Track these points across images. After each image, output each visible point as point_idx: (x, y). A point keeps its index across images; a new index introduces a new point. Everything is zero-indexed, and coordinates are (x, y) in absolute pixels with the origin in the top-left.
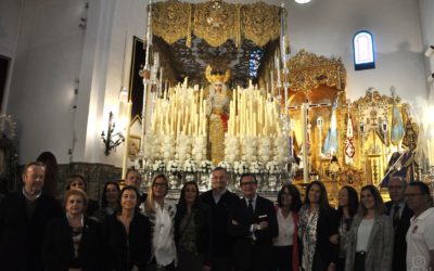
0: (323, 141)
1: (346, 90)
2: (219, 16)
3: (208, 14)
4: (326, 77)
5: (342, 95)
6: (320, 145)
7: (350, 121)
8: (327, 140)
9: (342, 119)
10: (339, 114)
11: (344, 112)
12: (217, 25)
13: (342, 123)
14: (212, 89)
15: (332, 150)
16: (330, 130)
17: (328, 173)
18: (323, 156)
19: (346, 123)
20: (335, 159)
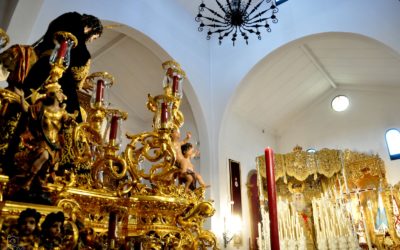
0: (375, 218)
1: (386, 177)
2: (301, 161)
3: (294, 161)
4: (369, 169)
5: (384, 181)
6: (373, 222)
7: (394, 201)
8: (378, 217)
9: (388, 199)
10: (384, 195)
11: (387, 193)
12: (300, 167)
13: (388, 203)
14: (294, 197)
15: (384, 227)
16: (379, 209)
17: (384, 246)
18: (377, 232)
19: (391, 203)
20: (387, 234)
